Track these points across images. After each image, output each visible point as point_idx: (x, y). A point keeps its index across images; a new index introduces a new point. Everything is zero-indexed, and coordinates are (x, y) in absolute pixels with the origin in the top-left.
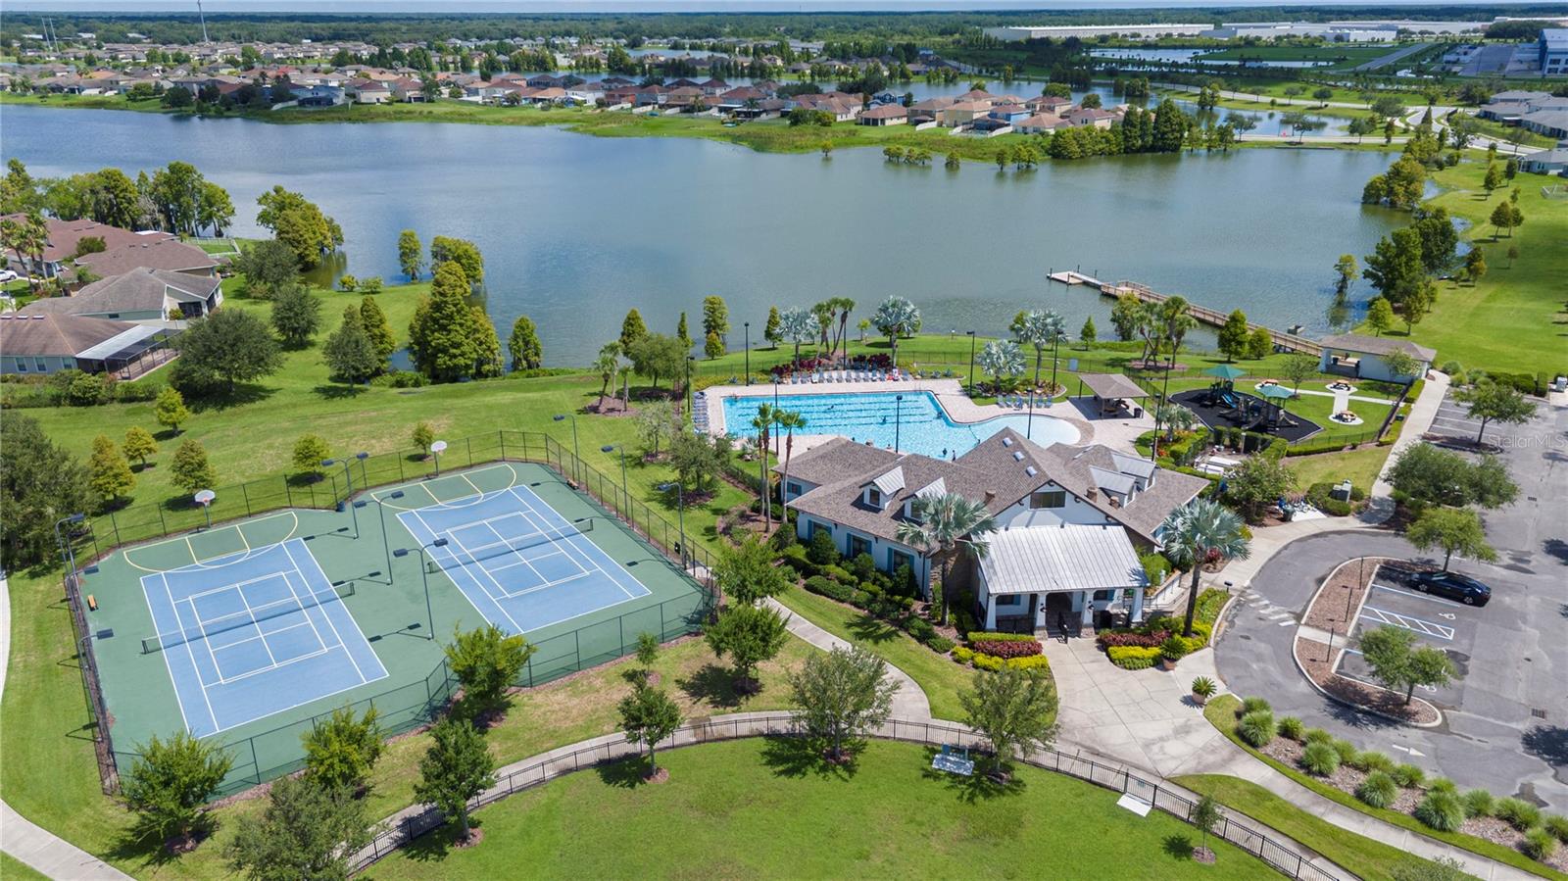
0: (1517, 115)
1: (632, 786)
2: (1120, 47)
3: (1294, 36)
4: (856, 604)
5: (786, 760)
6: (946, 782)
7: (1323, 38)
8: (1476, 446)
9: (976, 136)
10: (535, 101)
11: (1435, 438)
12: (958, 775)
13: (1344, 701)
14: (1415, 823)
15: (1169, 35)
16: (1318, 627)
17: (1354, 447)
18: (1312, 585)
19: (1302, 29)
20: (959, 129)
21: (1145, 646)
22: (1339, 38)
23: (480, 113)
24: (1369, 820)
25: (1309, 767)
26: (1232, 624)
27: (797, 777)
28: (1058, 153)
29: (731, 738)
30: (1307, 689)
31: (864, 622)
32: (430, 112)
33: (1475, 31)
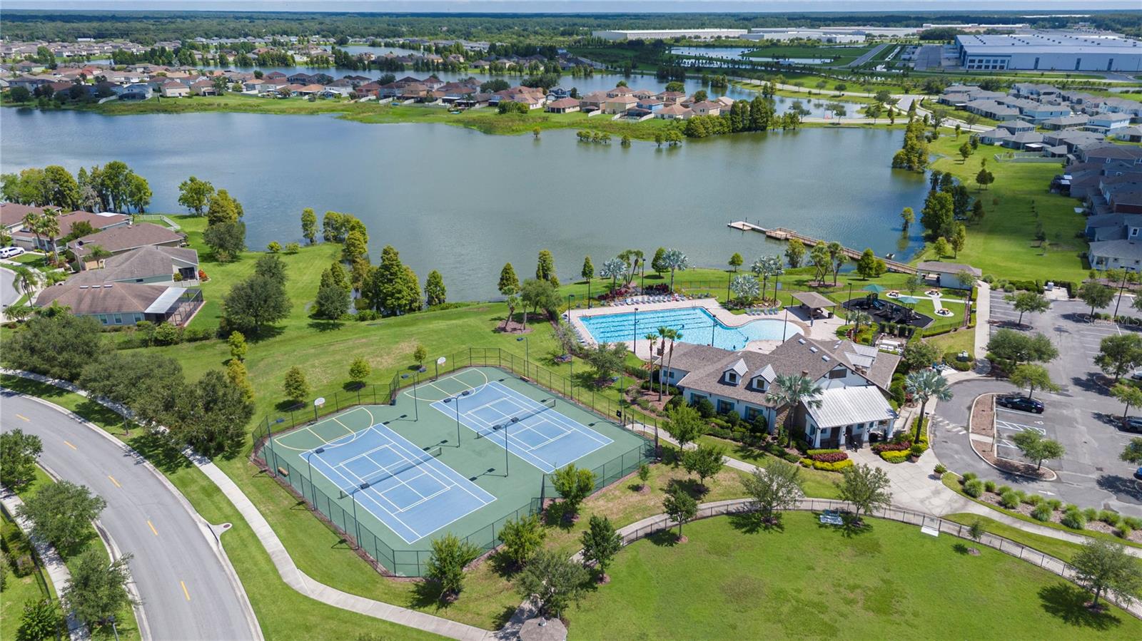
0: (962, 102)
1: (672, 545)
2: (690, 46)
3: (801, 39)
4: (734, 440)
5: (744, 526)
6: (832, 529)
7: (819, 40)
8: (1019, 326)
9: (631, 121)
10: (302, 94)
11: (995, 322)
12: (836, 525)
13: (1007, 470)
14: (1064, 527)
15: (719, 37)
16: (978, 434)
17: (956, 330)
18: (967, 411)
19: (805, 33)
20: (617, 116)
21: (899, 450)
22: (829, 41)
23: (264, 104)
24: (1042, 527)
25: (1005, 505)
26: (935, 436)
27: (755, 533)
28: (691, 133)
29: (708, 517)
30: (987, 467)
31: (742, 449)
32: (226, 105)
33: (913, 35)
